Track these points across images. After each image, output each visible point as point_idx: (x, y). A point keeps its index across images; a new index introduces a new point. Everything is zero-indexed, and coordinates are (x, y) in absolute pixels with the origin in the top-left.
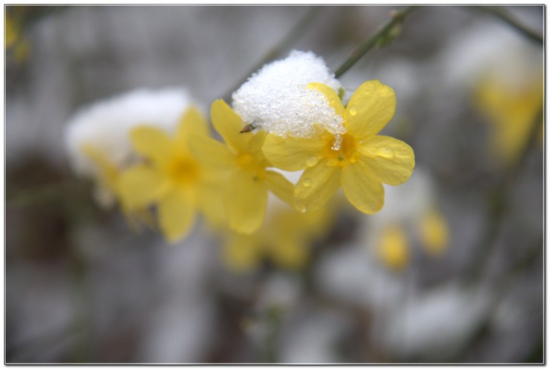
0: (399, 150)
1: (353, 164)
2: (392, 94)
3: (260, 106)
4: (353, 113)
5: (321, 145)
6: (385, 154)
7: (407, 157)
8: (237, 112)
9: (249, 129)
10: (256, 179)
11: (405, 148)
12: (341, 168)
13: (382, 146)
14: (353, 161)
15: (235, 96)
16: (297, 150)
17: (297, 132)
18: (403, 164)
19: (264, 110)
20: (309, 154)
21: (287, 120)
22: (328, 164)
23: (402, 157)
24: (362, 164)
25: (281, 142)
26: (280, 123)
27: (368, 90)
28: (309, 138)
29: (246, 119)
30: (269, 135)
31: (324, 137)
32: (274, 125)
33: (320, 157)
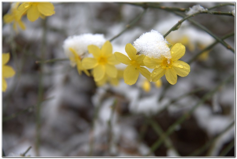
0: (186, 66)
1: (170, 68)
2: (185, 48)
3: (144, 47)
4: (173, 53)
5: (162, 61)
6: (180, 66)
7: (188, 68)
8: (135, 47)
9: (138, 53)
10: (136, 69)
11: (187, 65)
12: (166, 69)
13: (180, 64)
14: (170, 67)
15: (134, 42)
16: (154, 62)
17: (155, 57)
18: (186, 70)
19: (145, 48)
20: (157, 64)
21: (153, 53)
22: (162, 68)
23: (186, 68)
24: (173, 69)
25: (149, 59)
26: (150, 53)
27: (178, 46)
28: (159, 59)
29: (138, 50)
30: (146, 57)
31: (163, 59)
32: (148, 53)
33: (160, 65)
